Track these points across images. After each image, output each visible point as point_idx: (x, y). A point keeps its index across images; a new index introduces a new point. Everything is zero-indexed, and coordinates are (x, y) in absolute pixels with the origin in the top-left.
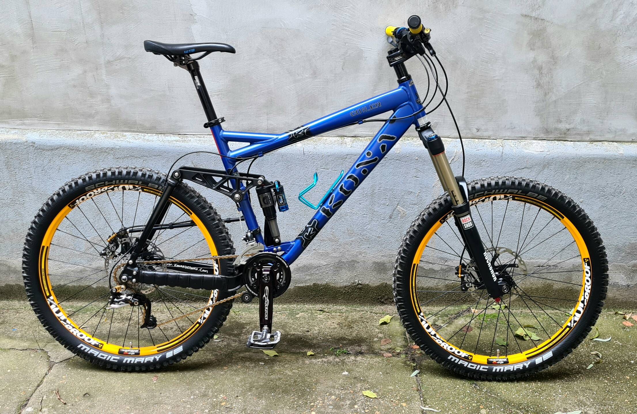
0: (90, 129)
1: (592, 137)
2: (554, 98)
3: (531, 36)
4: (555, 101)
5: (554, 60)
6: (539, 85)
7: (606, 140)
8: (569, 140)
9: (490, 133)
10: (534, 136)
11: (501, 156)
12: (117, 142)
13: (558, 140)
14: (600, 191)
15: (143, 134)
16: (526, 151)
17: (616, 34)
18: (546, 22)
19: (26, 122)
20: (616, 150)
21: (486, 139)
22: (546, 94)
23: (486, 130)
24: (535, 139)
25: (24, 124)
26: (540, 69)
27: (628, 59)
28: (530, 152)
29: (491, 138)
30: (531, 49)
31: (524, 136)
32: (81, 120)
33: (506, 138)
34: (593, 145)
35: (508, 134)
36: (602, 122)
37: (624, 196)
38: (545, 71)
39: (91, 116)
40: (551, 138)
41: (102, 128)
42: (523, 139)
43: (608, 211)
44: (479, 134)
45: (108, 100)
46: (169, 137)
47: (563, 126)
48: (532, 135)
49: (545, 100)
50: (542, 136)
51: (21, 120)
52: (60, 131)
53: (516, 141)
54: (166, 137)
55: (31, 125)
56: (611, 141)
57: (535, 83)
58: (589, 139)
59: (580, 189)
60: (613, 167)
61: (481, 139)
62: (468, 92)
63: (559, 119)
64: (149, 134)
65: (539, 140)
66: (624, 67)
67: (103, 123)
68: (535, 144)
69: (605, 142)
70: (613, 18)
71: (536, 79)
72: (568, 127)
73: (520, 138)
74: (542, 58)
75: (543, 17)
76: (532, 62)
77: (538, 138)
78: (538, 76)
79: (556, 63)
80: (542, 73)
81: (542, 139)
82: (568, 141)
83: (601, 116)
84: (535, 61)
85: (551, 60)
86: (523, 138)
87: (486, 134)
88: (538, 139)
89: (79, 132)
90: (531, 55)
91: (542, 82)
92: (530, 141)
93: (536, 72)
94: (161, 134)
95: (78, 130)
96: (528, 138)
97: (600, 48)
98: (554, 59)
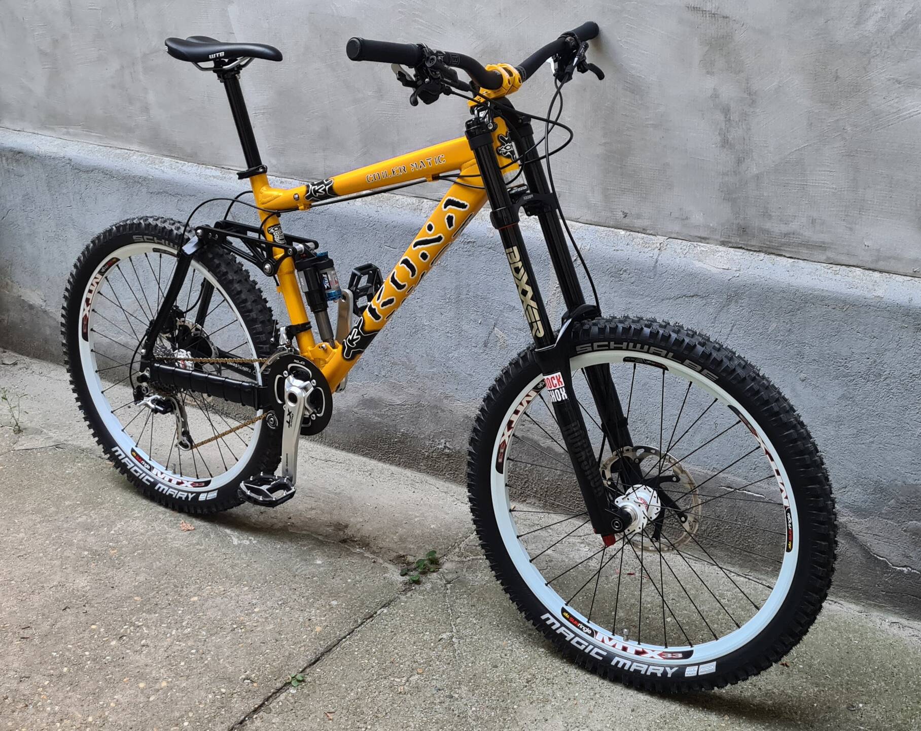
0: (131, 149)
1: (830, 254)
2: (755, 171)
3: (707, 48)
4: (758, 177)
5: (751, 97)
6: (725, 143)
7: (860, 264)
8: (788, 256)
9: (644, 223)
10: (722, 239)
11: (655, 267)
12: (151, 170)
13: (766, 253)
14: (839, 364)
15: (183, 162)
16: (698, 264)
17: (868, 52)
18: (731, 22)
19: (71, 130)
20: (871, 287)
21: (638, 232)
22: (739, 161)
23: (639, 216)
24: (723, 244)
25: (68, 133)
26: (726, 111)
27: (895, 105)
28: (705, 266)
29: (648, 231)
30: (708, 73)
31: (703, 235)
32: (122, 134)
33: (673, 236)
34: (829, 271)
35: (676, 227)
36: (851, 229)
37: (888, 385)
38: (735, 117)
39: (130, 130)
40: (753, 246)
41: (141, 149)
42: (703, 241)
43: (857, 409)
44: (627, 221)
45: (146, 109)
46: (210, 170)
47: (776, 228)
48: (718, 237)
49: (739, 172)
50: (735, 239)
51: (66, 128)
52: (101, 147)
53: (689, 243)
54: (207, 170)
55: (75, 135)
56: (870, 269)
57: (719, 138)
58: (824, 258)
59: (800, 354)
60: (861, 321)
61: (631, 231)
62: (605, 143)
63: (767, 212)
64: (190, 164)
65: (730, 247)
66: (889, 121)
67: (143, 142)
68: (720, 254)
69: (858, 269)
70: (860, 20)
71: (721, 129)
72: (784, 229)
73: (699, 239)
74: (729, 92)
75: (726, 12)
76: (711, 97)
77: (730, 242)
78: (723, 124)
79: (754, 102)
80: (730, 119)
81: (735, 245)
82: (785, 256)
83: (847, 215)
84: (715, 96)
85: (746, 96)
86: (703, 239)
87: (638, 223)
88: (730, 245)
89: (118, 151)
90: (710, 83)
91: (730, 137)
92: (713, 247)
93: (720, 117)
94: (203, 164)
95: (119, 148)
96: (709, 241)
97: (837, 78)
98: (750, 94)
